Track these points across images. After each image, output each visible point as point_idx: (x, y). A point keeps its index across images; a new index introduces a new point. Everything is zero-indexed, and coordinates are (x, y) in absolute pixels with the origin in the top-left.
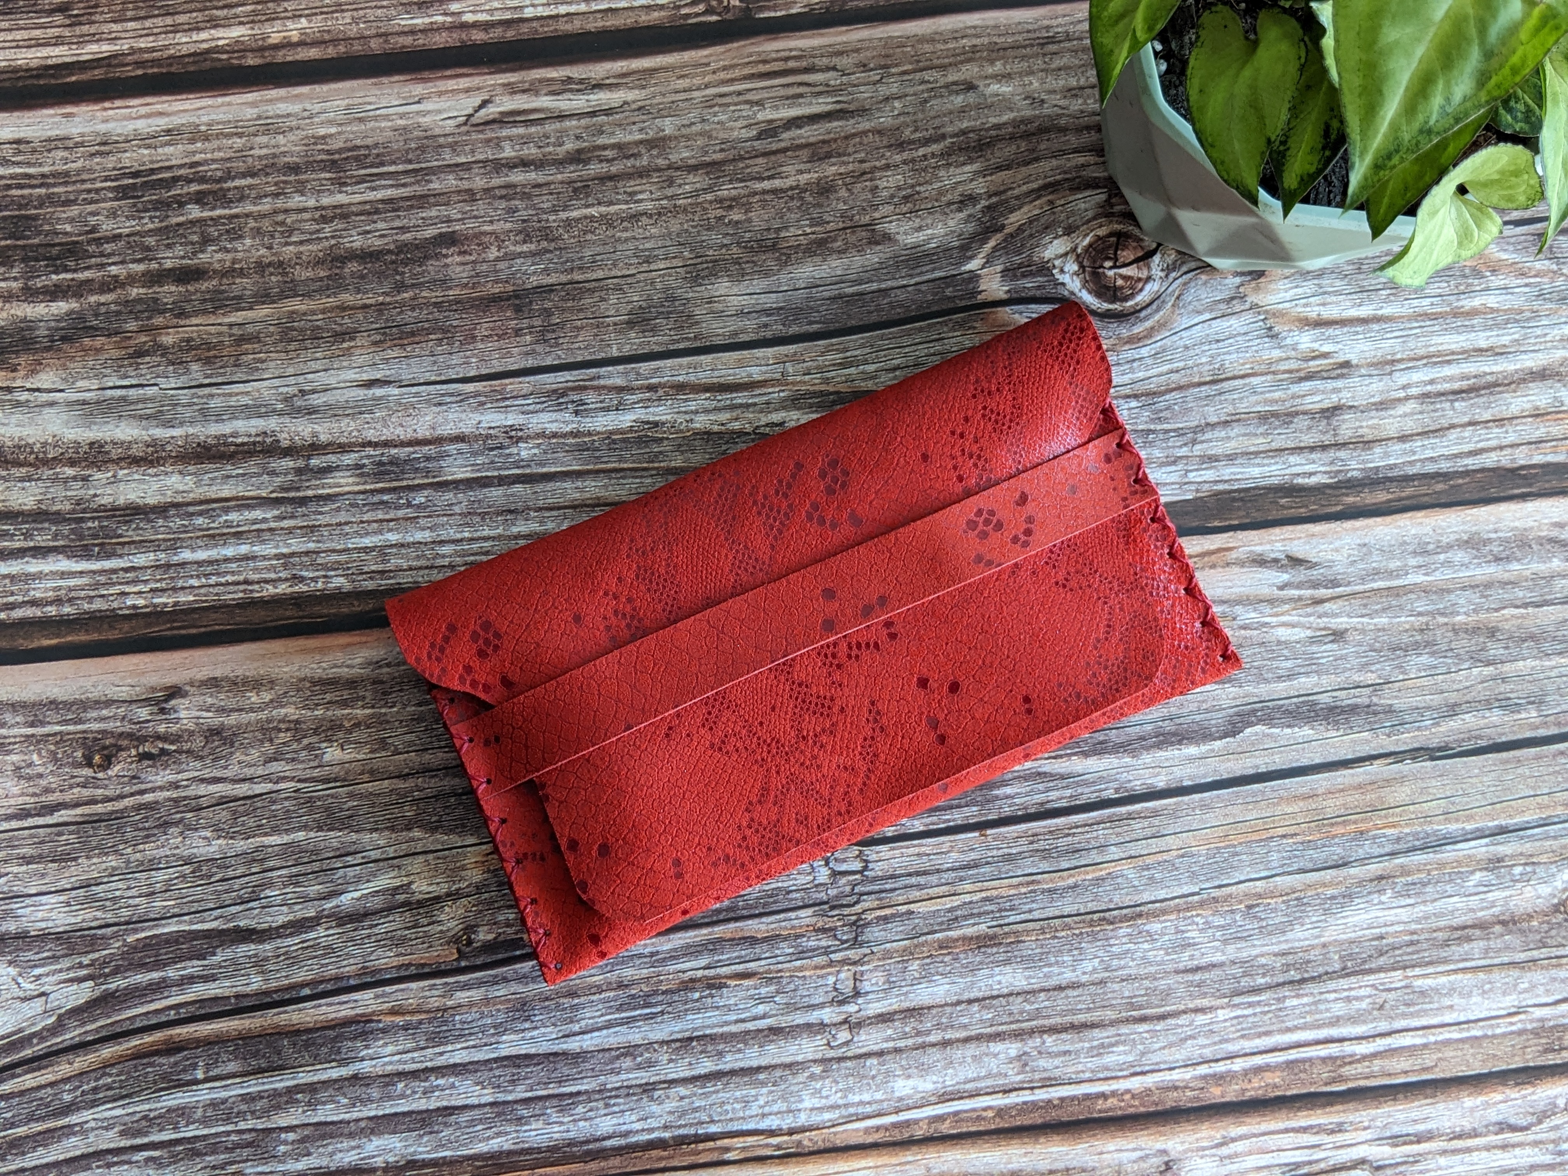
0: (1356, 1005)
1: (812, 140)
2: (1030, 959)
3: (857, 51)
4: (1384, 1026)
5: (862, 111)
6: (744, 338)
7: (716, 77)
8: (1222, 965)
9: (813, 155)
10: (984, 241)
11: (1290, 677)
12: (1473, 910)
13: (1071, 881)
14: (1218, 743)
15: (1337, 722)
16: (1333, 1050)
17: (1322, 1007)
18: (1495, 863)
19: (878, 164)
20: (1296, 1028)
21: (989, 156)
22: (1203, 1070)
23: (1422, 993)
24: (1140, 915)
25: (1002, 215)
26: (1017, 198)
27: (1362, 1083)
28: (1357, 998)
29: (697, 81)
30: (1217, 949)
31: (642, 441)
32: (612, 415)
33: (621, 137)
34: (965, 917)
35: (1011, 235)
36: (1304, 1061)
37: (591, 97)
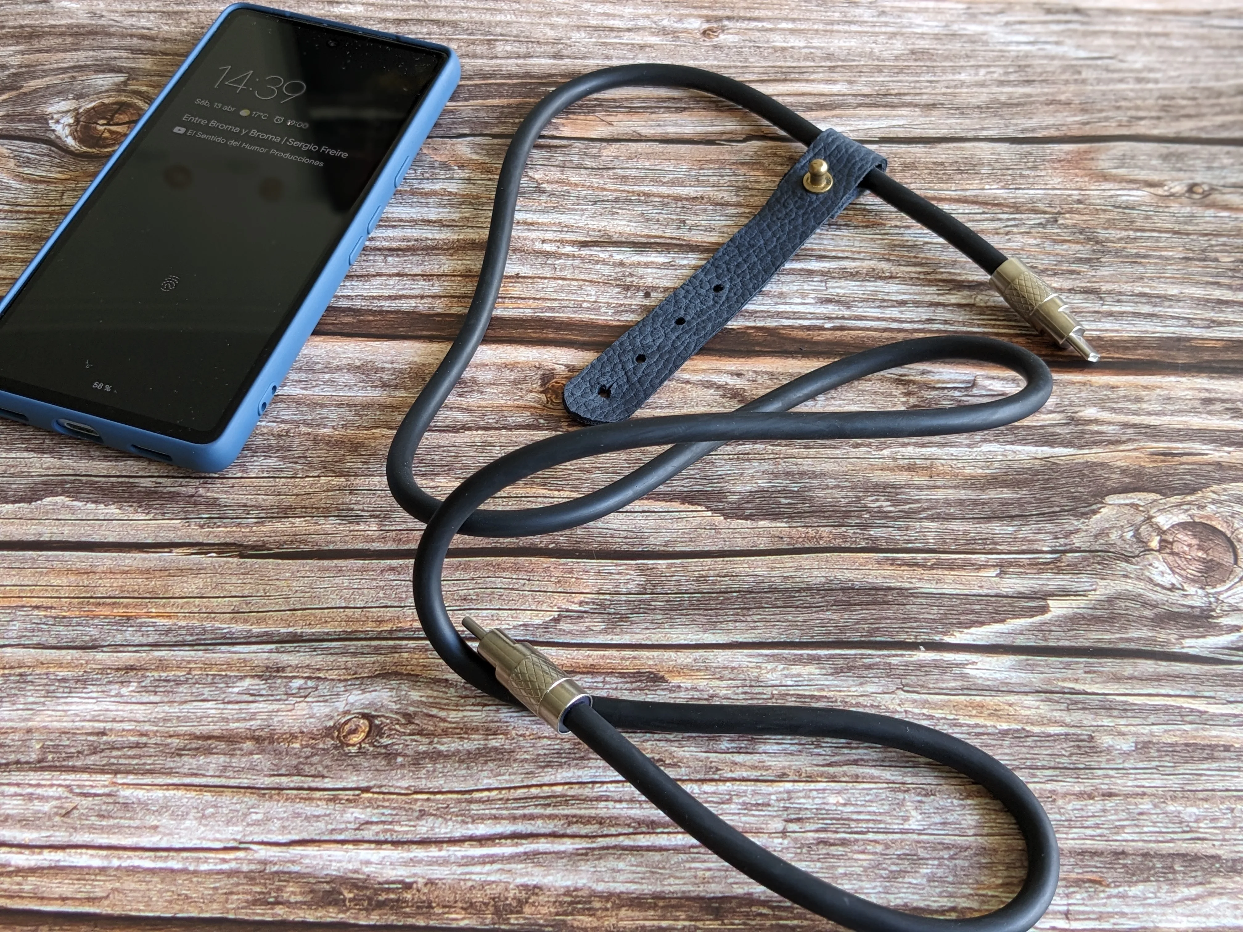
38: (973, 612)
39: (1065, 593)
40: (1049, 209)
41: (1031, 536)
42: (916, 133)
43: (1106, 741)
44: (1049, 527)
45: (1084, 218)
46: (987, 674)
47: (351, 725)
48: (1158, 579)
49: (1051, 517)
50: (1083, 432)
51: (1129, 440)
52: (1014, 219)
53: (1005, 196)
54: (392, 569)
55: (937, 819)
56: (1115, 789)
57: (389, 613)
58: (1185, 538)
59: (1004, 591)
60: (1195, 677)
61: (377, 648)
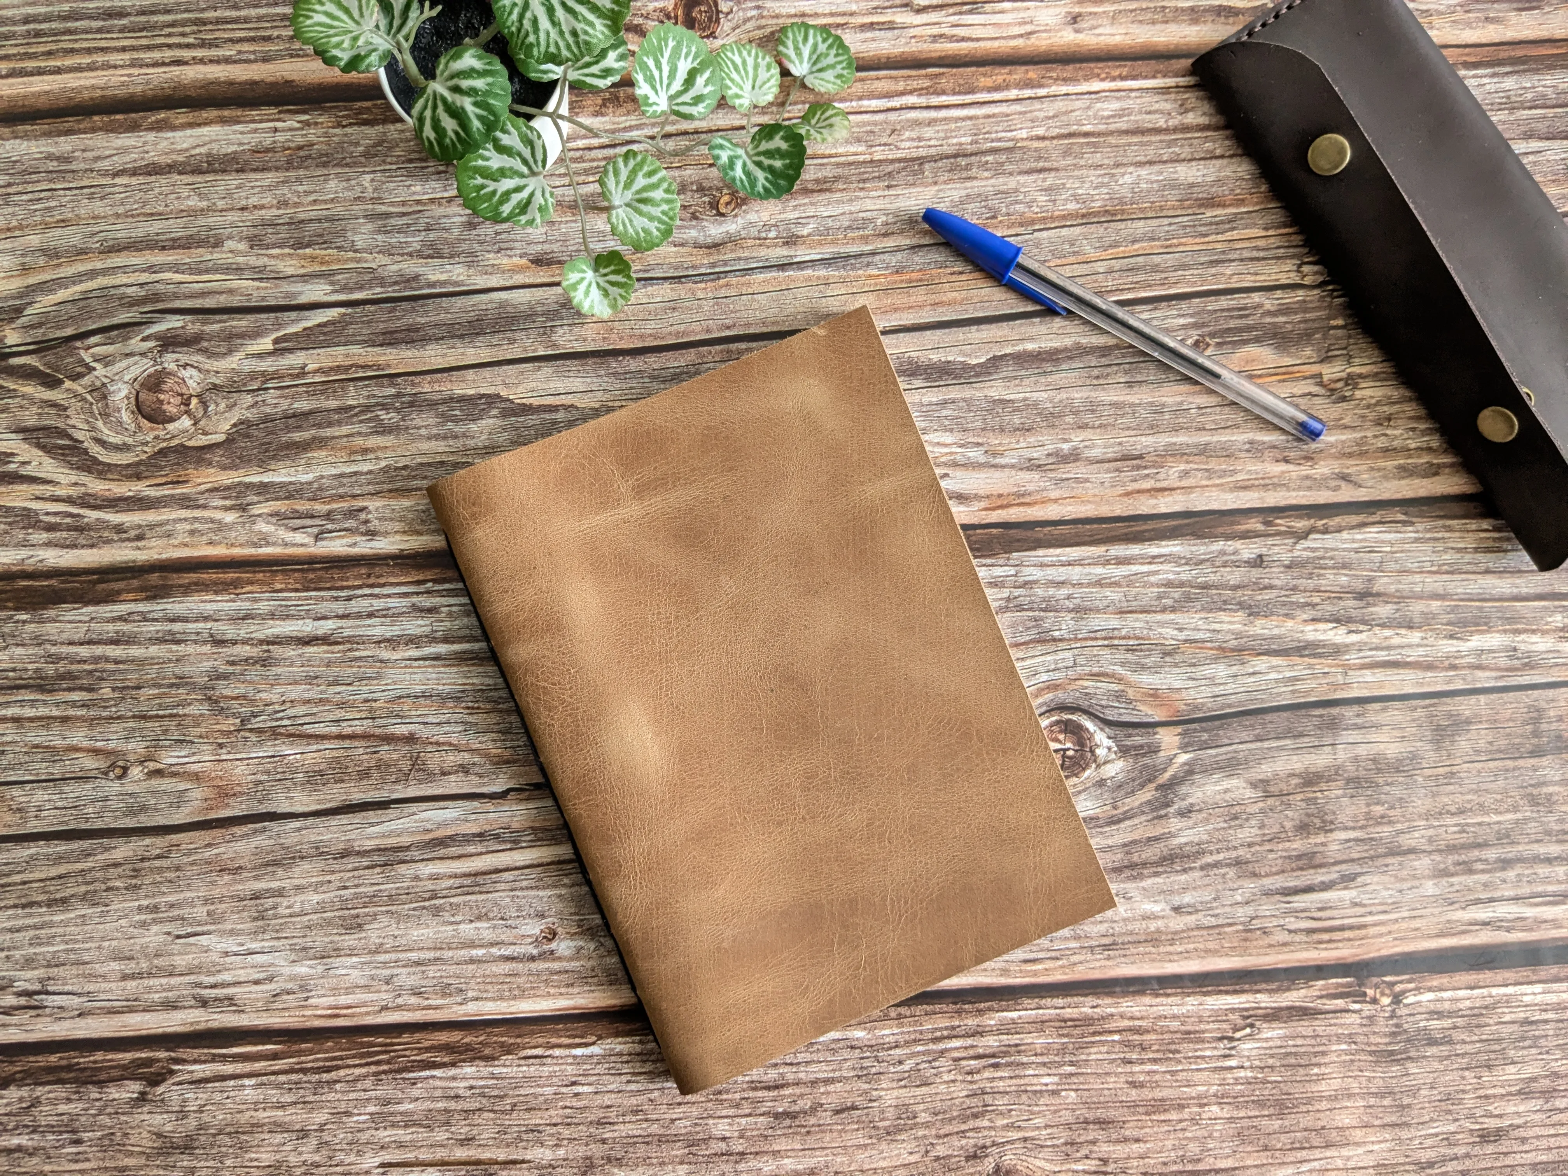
0: (914, 135)
1: (1312, 871)
2: (1173, 187)
3: (1270, 946)
4: (893, 116)
5: (1268, 893)
6: (1377, 706)
7: (1389, 928)
8: (1021, 173)
9: (1311, 859)
10: (1174, 777)
11: (945, 402)
12: (812, 204)
13: (1136, 246)
14: (1008, 350)
15: (910, 363)
16: (935, 100)
17: (942, 135)
18: (791, 241)
19: (1258, 848)
20: (963, 119)
21: (1165, 850)
22: (1042, 92)
23: (859, 140)
24: (1083, 216)
25: (1157, 799)
26: (1143, 813)
27: (913, 73)
28: (913, 140)
29: (1404, 925)
30: (1023, 186)
31: (1463, 623)
32: (1487, 646)
33: (1469, 880)
34: (1222, 222)
35: (1150, 781)
36: (959, 93)
37: (1491, 915)
38: (324, 334)
39: (260, 356)
40: (247, 734)
41: (282, 401)
42: (358, 818)
43: (243, 246)
44: (268, 410)
45: (218, 727)
46: (317, 287)
47: (731, 207)
48: (194, 372)
49: (266, 419)
50: (237, 498)
51: (203, 493)
52: (277, 720)
53: (284, 747)
54: (728, 328)
55: (353, 182)
56: (239, 213)
57: (723, 292)
58: (171, 409)
59: (303, 353)
60: (178, 298)
61: (726, 265)
